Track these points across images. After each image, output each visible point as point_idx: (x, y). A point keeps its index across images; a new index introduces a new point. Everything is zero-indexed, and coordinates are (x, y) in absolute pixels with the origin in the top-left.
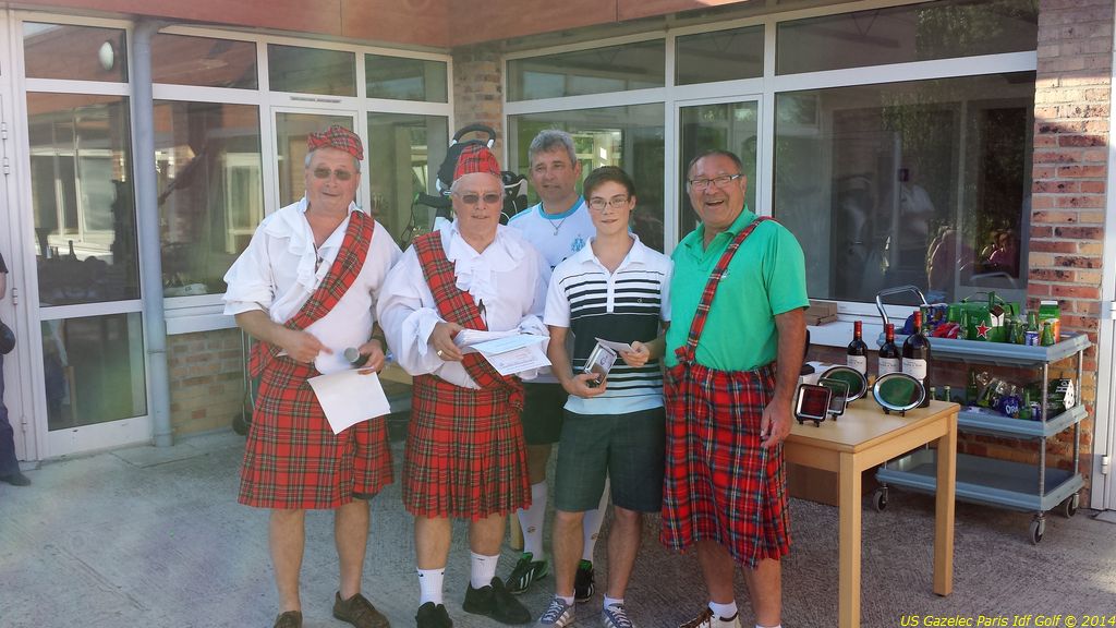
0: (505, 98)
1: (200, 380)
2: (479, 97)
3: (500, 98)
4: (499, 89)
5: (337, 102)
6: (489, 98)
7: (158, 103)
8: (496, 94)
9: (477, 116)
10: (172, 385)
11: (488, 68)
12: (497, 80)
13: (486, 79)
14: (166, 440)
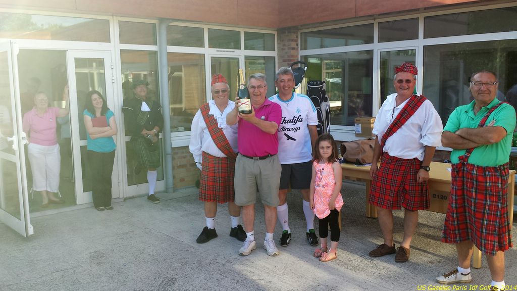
0: (299, 49)
1: (183, 166)
2: (289, 49)
3: (297, 49)
4: (297, 45)
6: (293, 49)
7: (169, 54)
8: (296, 47)
9: (288, 56)
10: (173, 168)
11: (293, 36)
12: (297, 41)
13: (292, 40)
14: (171, 190)
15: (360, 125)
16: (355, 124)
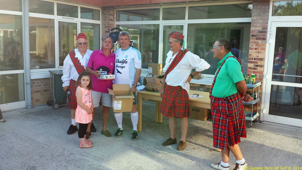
0: (115, 20)
1: (38, 92)
2: (109, 20)
5: (73, 19)
6: (112, 20)
7: (30, 18)
10: (32, 93)
11: (112, 12)
12: (114, 15)
13: (111, 15)
14: (30, 107)
15: (151, 68)
16: (149, 68)
